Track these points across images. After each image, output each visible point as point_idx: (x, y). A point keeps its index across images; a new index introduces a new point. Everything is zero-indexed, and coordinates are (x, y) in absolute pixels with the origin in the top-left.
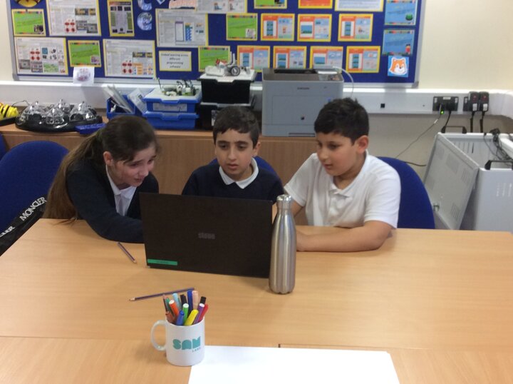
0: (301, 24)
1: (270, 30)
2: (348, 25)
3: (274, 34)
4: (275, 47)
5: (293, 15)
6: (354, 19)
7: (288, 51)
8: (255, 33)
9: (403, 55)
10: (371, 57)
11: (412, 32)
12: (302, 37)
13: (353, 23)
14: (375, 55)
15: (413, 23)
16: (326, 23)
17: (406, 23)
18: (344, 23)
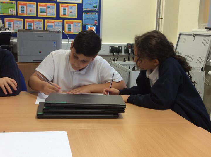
0: (39, 8)
1: (23, 10)
2: (64, 9)
3: (25, 13)
4: (26, 19)
5: (35, 3)
6: (67, 6)
7: (33, 22)
8: (14, 12)
9: (93, 25)
10: (77, 25)
11: (97, 14)
12: (40, 14)
13: (67, 8)
14: (79, 25)
15: (97, 9)
16: (53, 8)
17: (94, 9)
18: (62, 8)
